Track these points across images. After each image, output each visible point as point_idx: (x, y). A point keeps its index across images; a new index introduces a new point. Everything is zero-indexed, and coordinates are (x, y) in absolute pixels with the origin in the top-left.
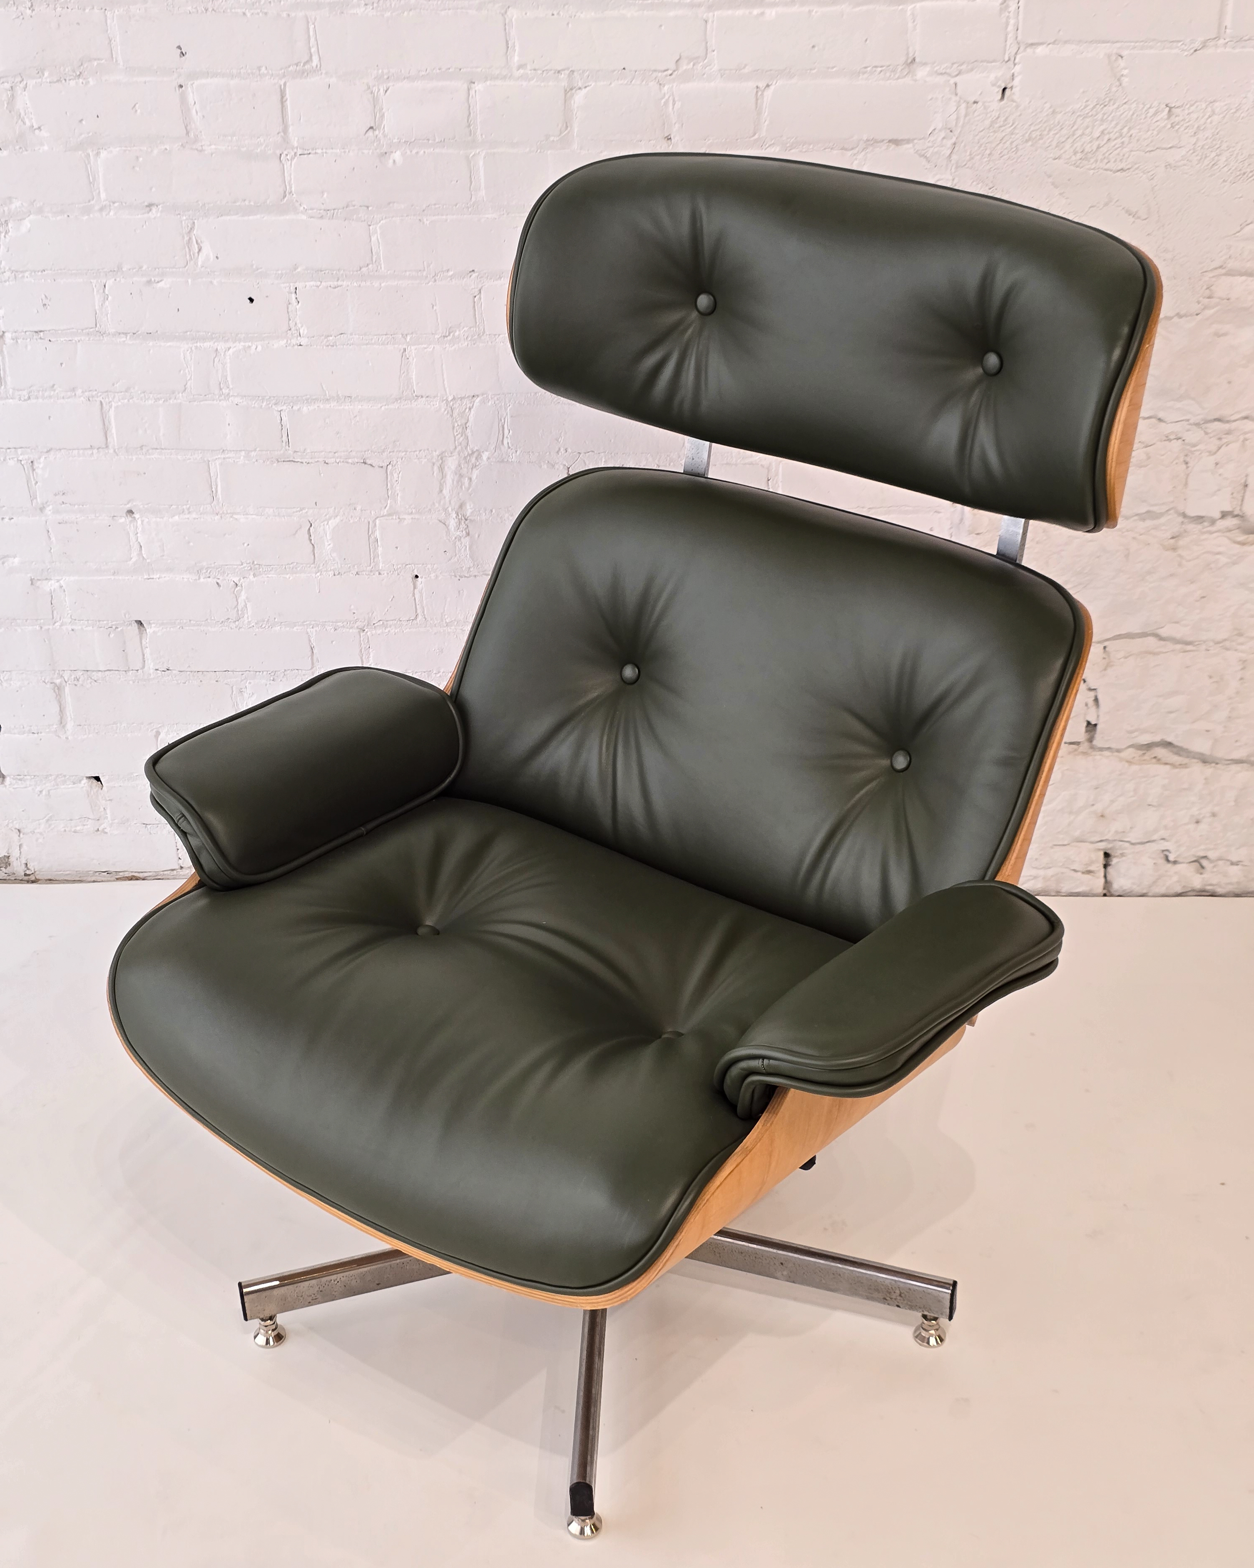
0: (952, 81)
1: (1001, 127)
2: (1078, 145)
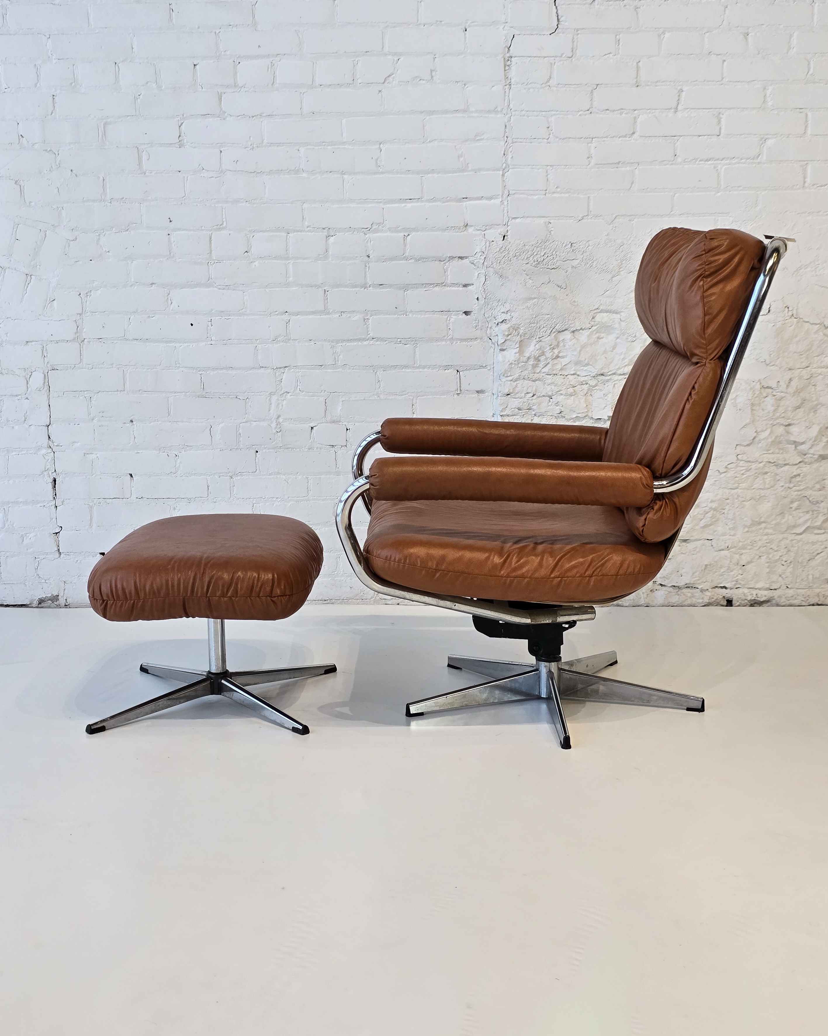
0: (483, 233)
1: (504, 251)
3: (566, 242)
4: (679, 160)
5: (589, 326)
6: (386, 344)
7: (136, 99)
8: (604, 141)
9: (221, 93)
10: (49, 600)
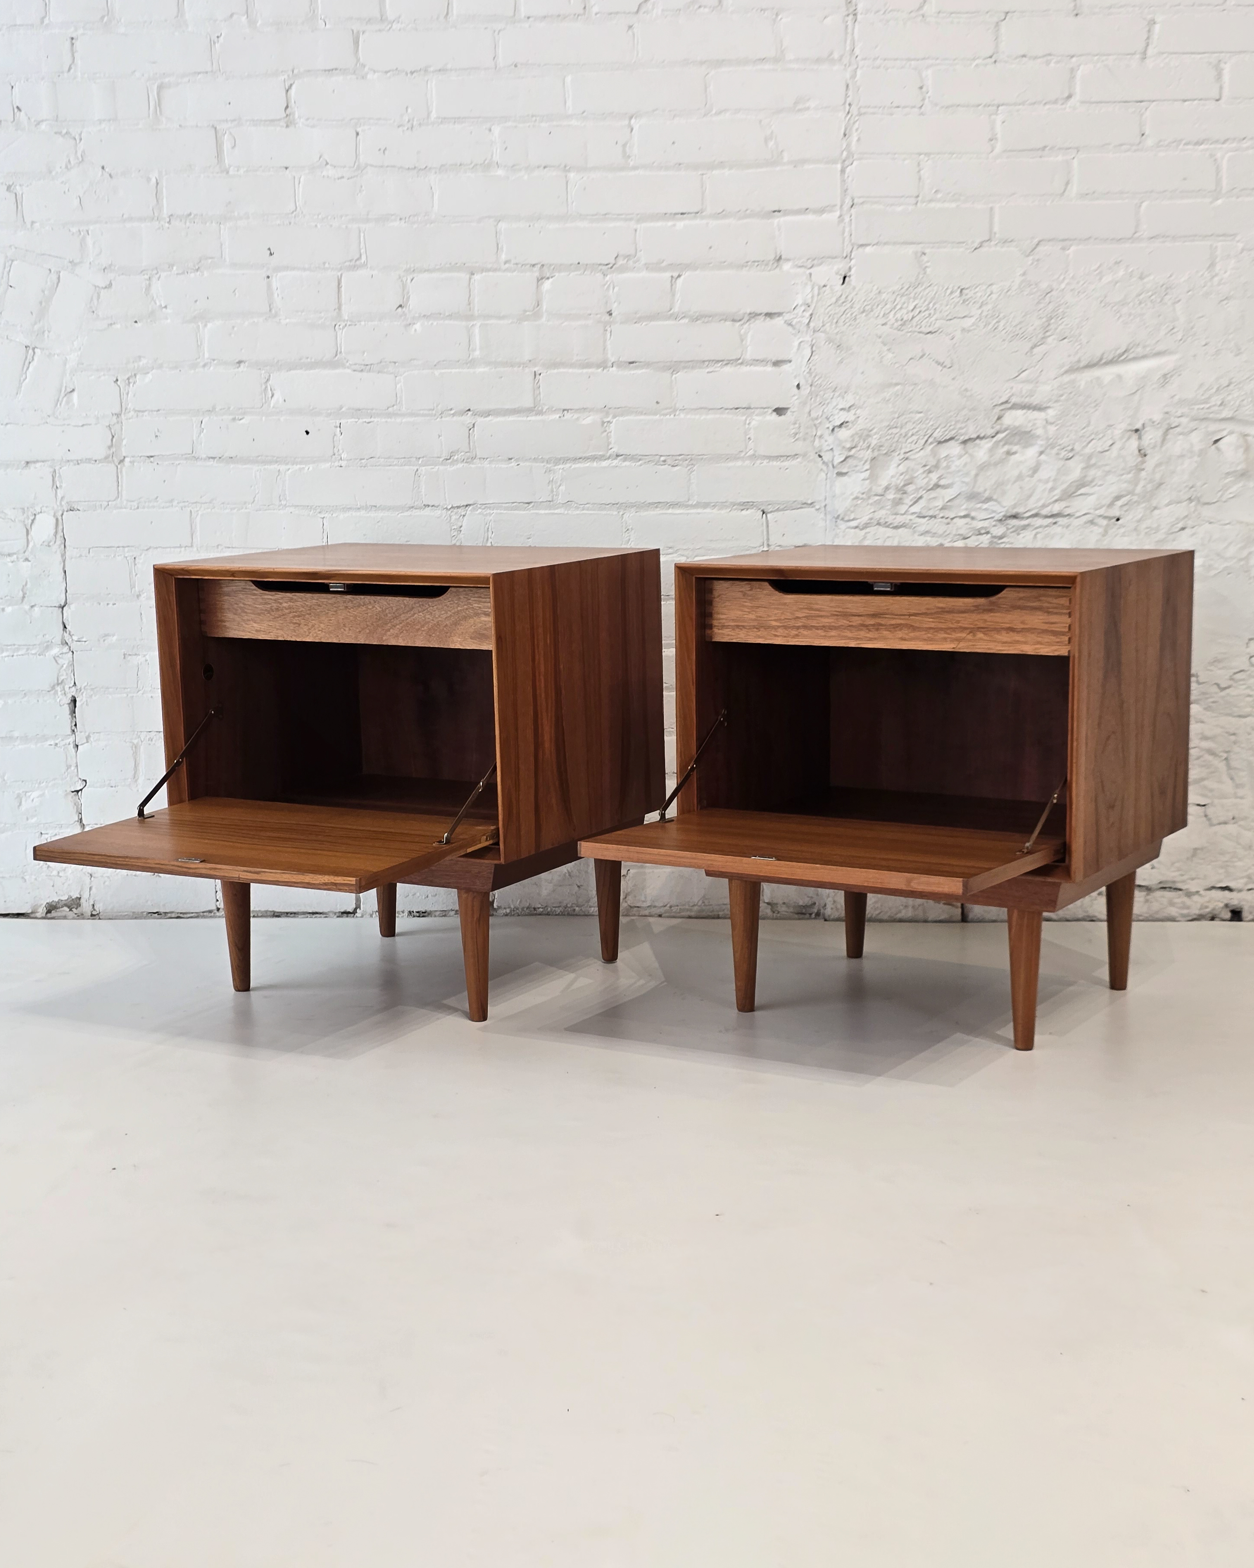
0: (808, 272)
1: (843, 303)
2: (898, 316)
3: (951, 286)
4: (1149, 142)
5: (990, 432)
6: (641, 465)
7: (212, 43)
8: (1018, 111)
9: (358, 32)
10: (66, 905)
